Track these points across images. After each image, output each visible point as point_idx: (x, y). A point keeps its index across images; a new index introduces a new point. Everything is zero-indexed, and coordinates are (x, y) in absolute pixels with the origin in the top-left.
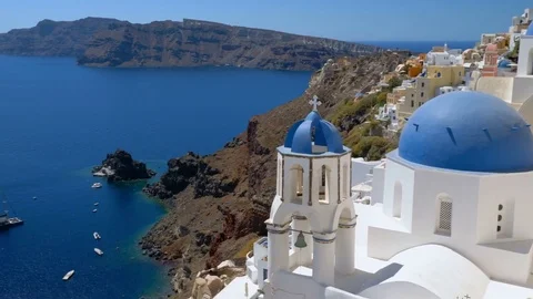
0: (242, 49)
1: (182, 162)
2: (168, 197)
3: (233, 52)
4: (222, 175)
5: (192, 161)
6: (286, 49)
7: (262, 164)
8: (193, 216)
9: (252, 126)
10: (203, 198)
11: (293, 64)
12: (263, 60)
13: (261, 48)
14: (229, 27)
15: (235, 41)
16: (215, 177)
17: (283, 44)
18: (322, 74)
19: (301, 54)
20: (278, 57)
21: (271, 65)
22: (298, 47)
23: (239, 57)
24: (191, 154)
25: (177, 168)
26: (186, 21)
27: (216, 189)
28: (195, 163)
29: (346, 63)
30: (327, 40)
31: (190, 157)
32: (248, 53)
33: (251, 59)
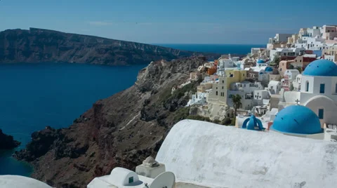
0: (74, 50)
1: (43, 133)
2: (32, 160)
3: (67, 52)
4: (76, 142)
5: (50, 133)
6: (107, 50)
7: (110, 133)
8: (56, 173)
9: (98, 107)
10: (62, 159)
11: (113, 61)
12: (90, 57)
13: (88, 49)
14: (64, 33)
15: (69, 44)
16: (70, 144)
17: (104, 46)
18: (147, 71)
19: (118, 53)
20: (101, 56)
21: (96, 62)
22: (116, 48)
23: (72, 56)
24: (49, 128)
25: (39, 139)
26: (31, 29)
27: (73, 152)
28: (52, 135)
29: (163, 64)
30: (136, 44)
31: (48, 131)
32: (79, 53)
33: (81, 57)
